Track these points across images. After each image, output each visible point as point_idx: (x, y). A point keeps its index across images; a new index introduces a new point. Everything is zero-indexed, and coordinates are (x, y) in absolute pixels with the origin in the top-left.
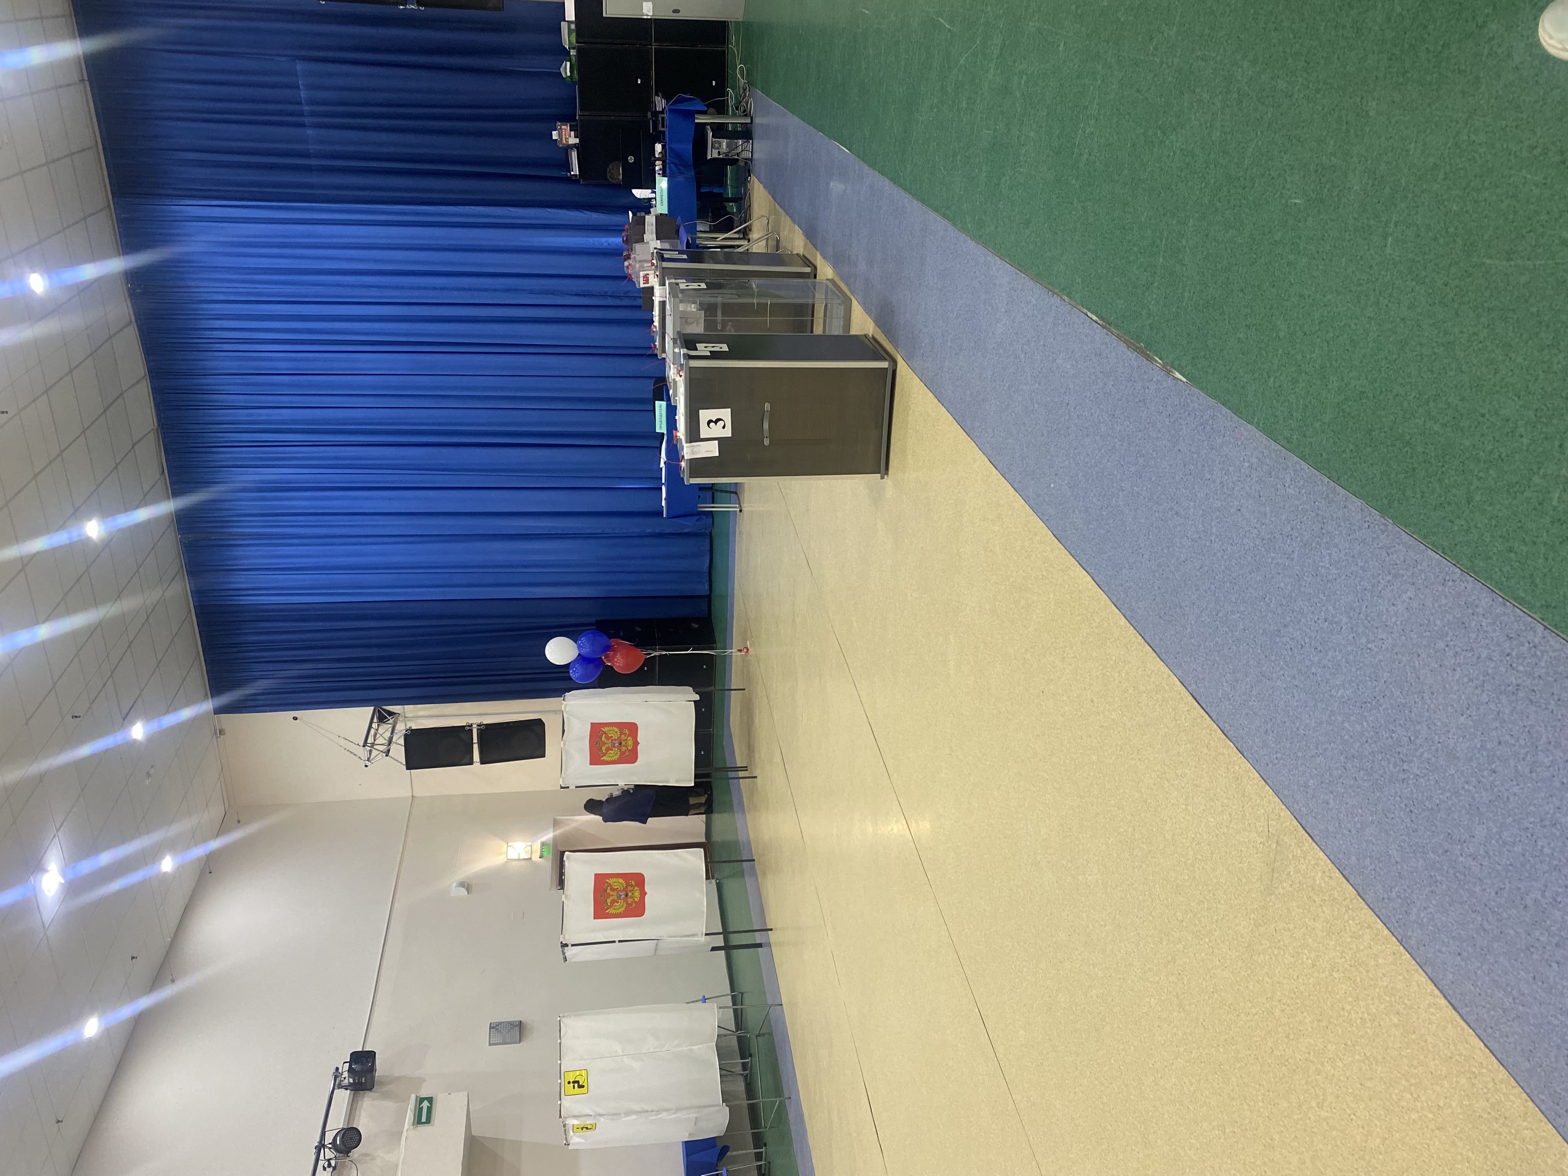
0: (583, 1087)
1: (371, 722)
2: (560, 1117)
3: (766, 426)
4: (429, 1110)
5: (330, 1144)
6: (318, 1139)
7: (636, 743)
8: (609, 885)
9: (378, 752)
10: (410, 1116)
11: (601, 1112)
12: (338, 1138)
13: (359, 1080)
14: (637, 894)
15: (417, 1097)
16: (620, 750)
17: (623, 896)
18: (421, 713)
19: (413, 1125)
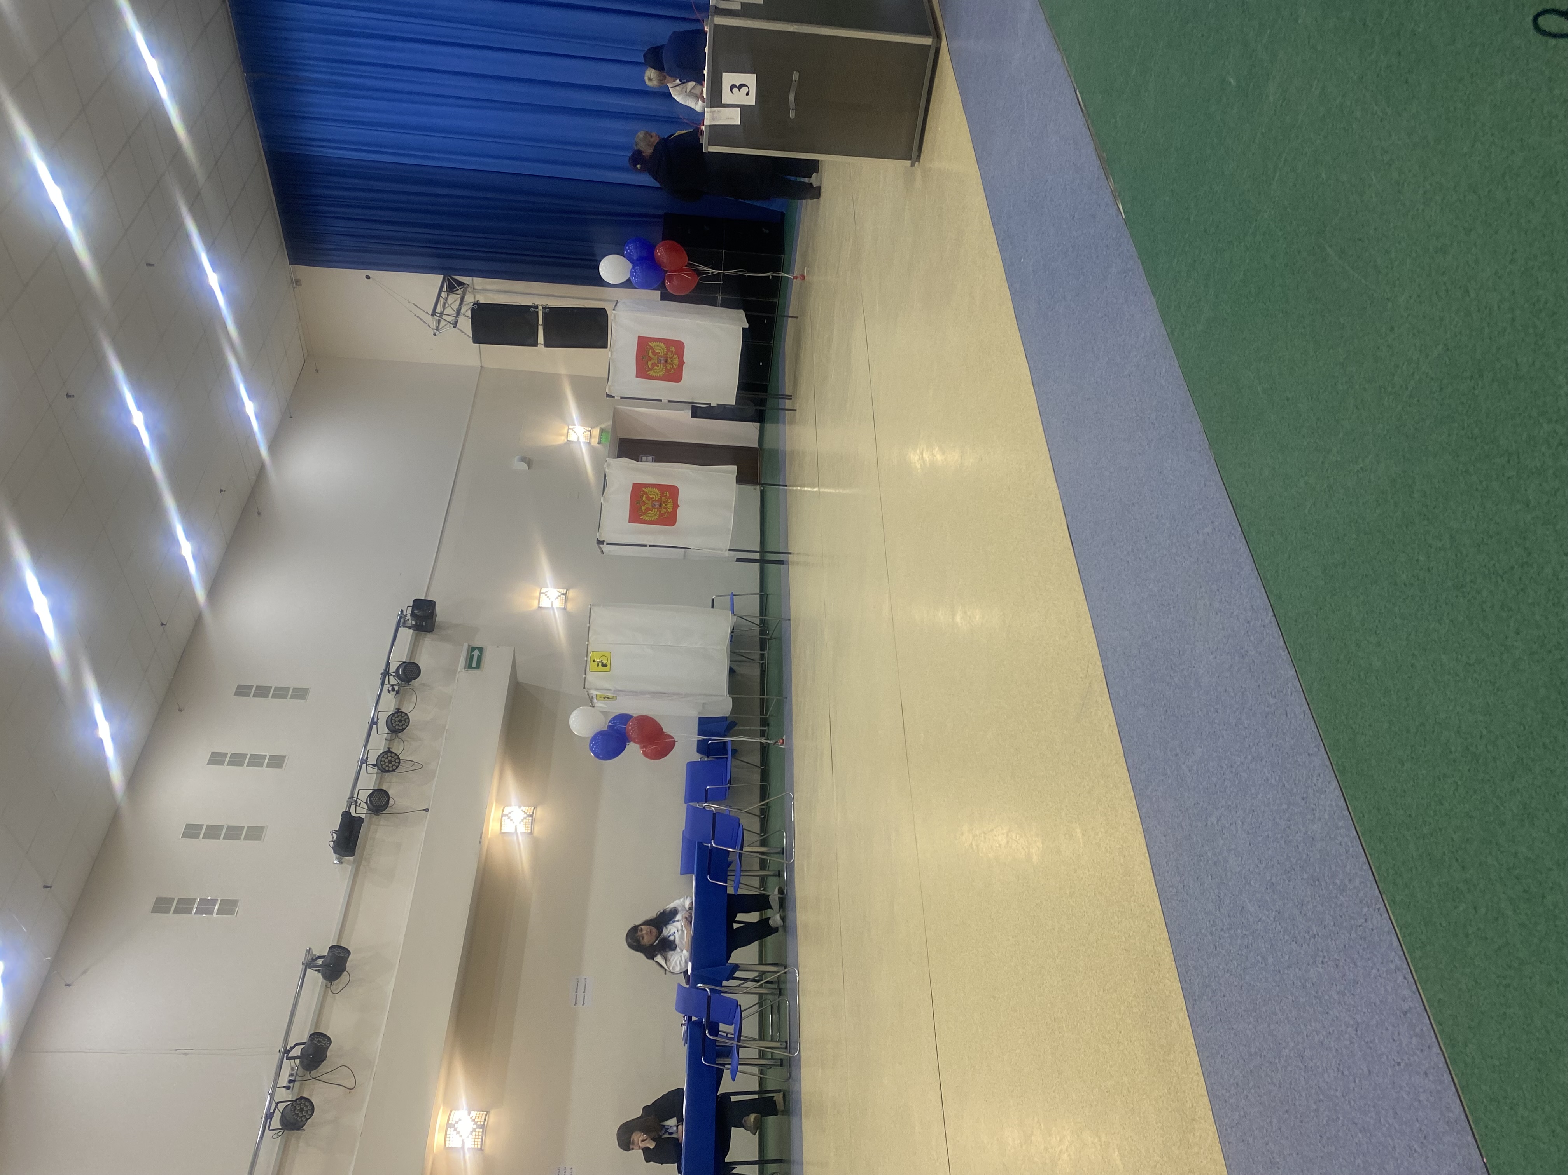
0: (606, 666)
1: (441, 290)
2: (584, 688)
3: (792, 97)
4: (480, 658)
5: (394, 672)
6: (384, 667)
7: (682, 363)
8: (646, 493)
9: (446, 323)
10: (462, 662)
11: (619, 688)
12: (401, 669)
13: (420, 623)
14: (670, 506)
15: (469, 646)
16: (666, 367)
17: (657, 506)
18: (489, 287)
19: (465, 668)
